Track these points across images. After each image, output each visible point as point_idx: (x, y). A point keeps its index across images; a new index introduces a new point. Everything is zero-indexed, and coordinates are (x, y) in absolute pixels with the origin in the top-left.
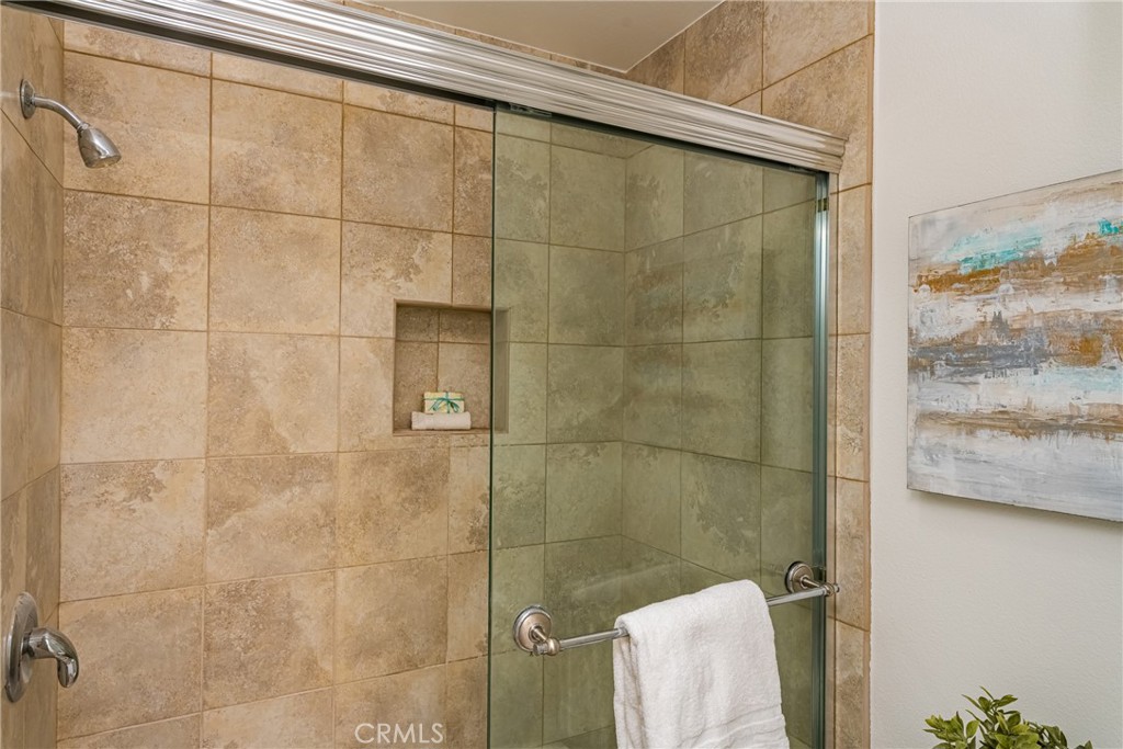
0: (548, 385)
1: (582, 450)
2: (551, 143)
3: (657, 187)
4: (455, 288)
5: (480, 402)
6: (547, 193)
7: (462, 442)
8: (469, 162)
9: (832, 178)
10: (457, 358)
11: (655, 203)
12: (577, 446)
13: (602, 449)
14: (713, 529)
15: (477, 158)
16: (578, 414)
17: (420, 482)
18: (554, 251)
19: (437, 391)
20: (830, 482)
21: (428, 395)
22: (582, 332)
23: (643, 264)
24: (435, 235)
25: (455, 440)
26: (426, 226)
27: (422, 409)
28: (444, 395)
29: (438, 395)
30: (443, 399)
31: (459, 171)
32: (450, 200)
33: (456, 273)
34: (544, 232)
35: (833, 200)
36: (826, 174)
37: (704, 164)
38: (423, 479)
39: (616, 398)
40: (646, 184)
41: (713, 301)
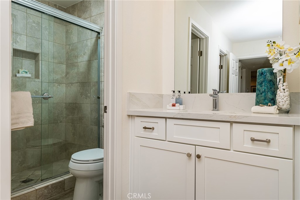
0: (49, 70)
1: (56, 85)
2: (49, 20)
3: (72, 32)
4: (27, 47)
5: (32, 73)
6: (48, 30)
7: (29, 80)
8: (30, 21)
9: (101, 34)
10: (27, 64)
11: (72, 35)
12: (55, 84)
13: (61, 85)
14: (83, 96)
15: (32, 20)
16: (56, 77)
17: (19, 87)
18: (50, 43)
19: (22, 69)
20: (101, 82)
21: (20, 70)
22: (56, 60)
23: (70, 47)
24: (22, 35)
25: (27, 79)
26: (20, 33)
27: (19, 73)
28: (24, 70)
29: (23, 70)
30: (24, 71)
31: (28, 22)
32: (26, 28)
33: (27, 44)
34: (48, 38)
35: (101, 37)
36: (100, 33)
37: (81, 29)
38: (20, 87)
39: (64, 75)
40: (70, 31)
41: (83, 54)
